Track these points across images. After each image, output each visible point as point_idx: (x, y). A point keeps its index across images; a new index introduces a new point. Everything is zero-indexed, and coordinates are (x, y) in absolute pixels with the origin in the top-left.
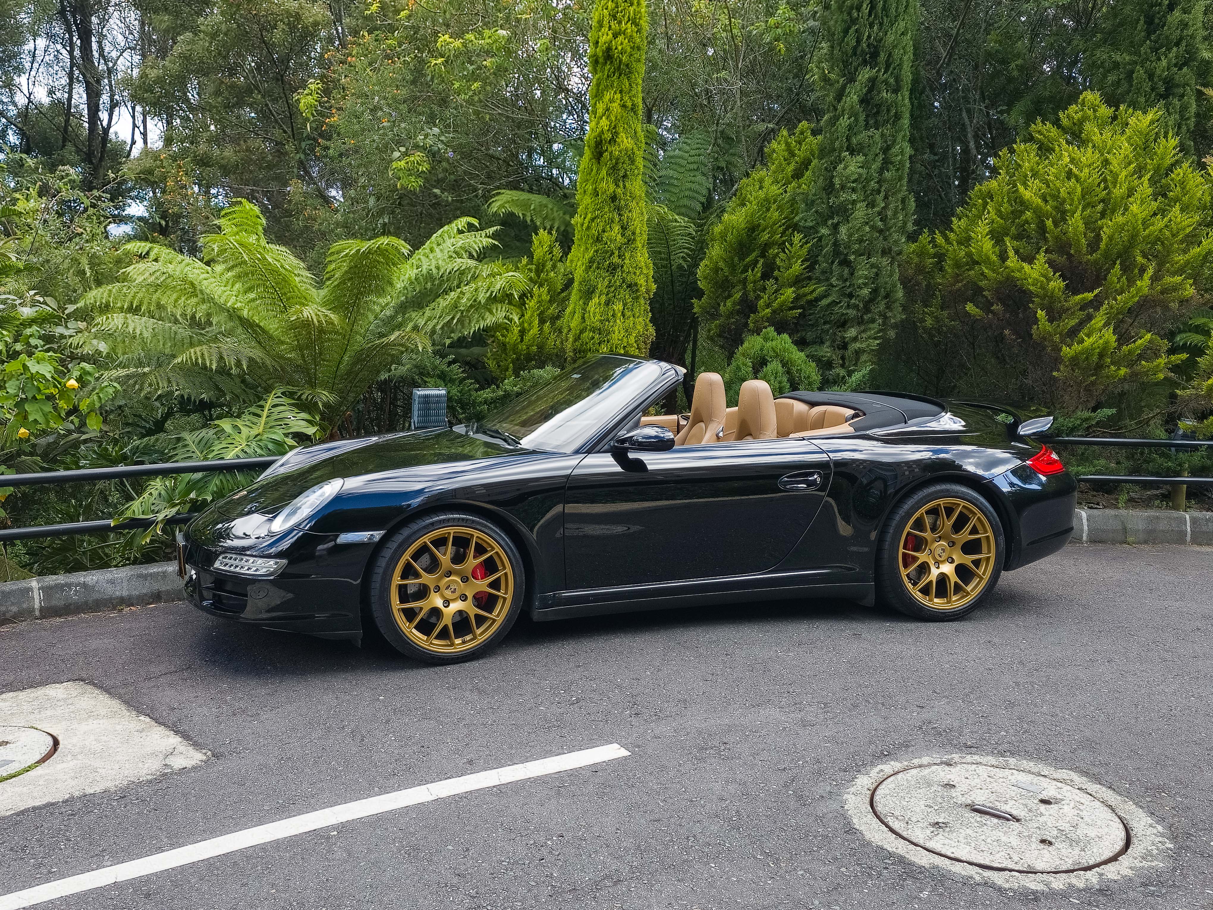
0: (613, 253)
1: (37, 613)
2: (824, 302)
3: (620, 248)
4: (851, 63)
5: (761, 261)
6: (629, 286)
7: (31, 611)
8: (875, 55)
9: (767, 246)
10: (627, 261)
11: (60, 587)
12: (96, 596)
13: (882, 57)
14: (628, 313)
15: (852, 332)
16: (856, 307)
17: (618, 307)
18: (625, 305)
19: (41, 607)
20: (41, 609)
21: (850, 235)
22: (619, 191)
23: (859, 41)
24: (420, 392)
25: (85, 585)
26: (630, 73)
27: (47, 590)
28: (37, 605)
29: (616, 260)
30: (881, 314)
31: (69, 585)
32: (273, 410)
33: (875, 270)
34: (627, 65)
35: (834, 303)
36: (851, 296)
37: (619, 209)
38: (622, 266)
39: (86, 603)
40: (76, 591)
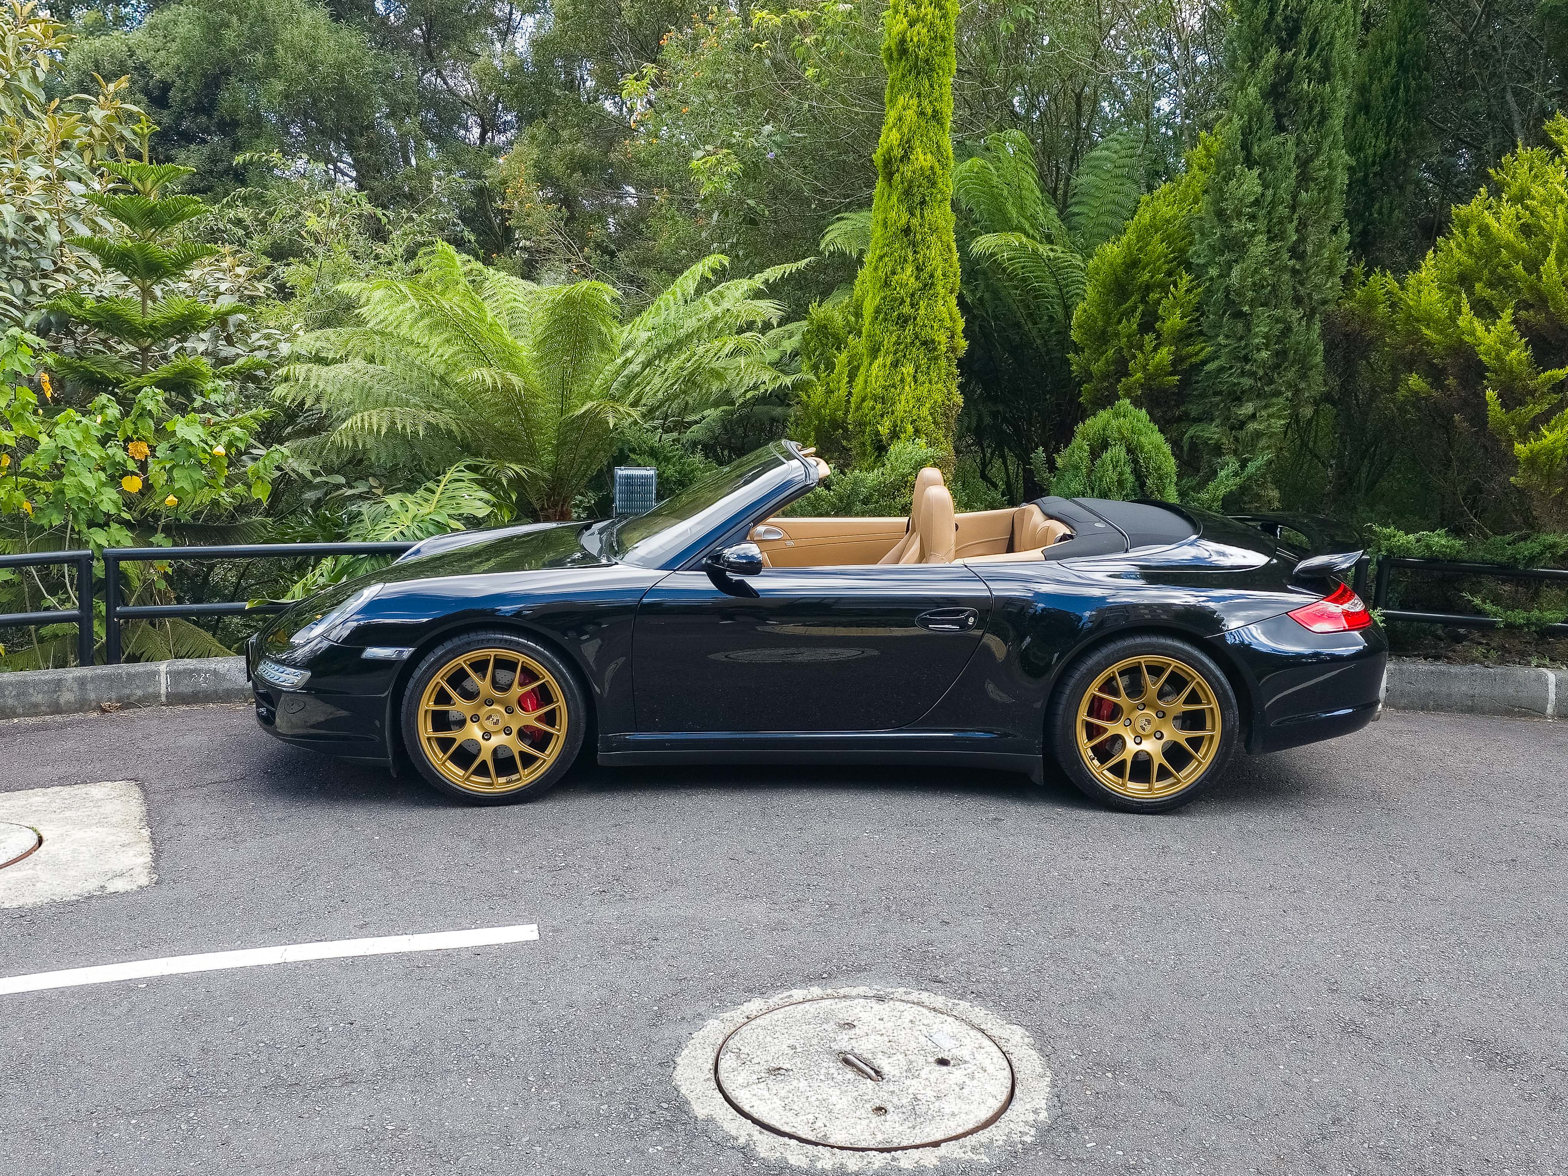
0: (903, 302)
1: (163, 699)
2: (1211, 367)
3: (913, 295)
4: (1262, 43)
5: (1141, 308)
6: (924, 343)
7: (157, 696)
8: (1294, 31)
9: (1148, 288)
10: (922, 312)
11: (190, 673)
12: (227, 685)
13: (1305, 33)
14: (921, 378)
15: (1248, 408)
16: (1252, 374)
17: (908, 369)
18: (917, 368)
19: (167, 692)
20: (168, 695)
21: (1243, 278)
22: (915, 222)
23: (1272, 14)
24: (621, 472)
25: (215, 673)
26: (932, 70)
27: (175, 675)
28: (163, 691)
29: (906, 310)
30: (1289, 385)
31: (198, 671)
32: (449, 486)
33: (1280, 326)
34: (927, 61)
35: (1221, 370)
36: (1246, 359)
37: (914, 244)
38: (915, 319)
39: (216, 692)
40: (205, 678)
